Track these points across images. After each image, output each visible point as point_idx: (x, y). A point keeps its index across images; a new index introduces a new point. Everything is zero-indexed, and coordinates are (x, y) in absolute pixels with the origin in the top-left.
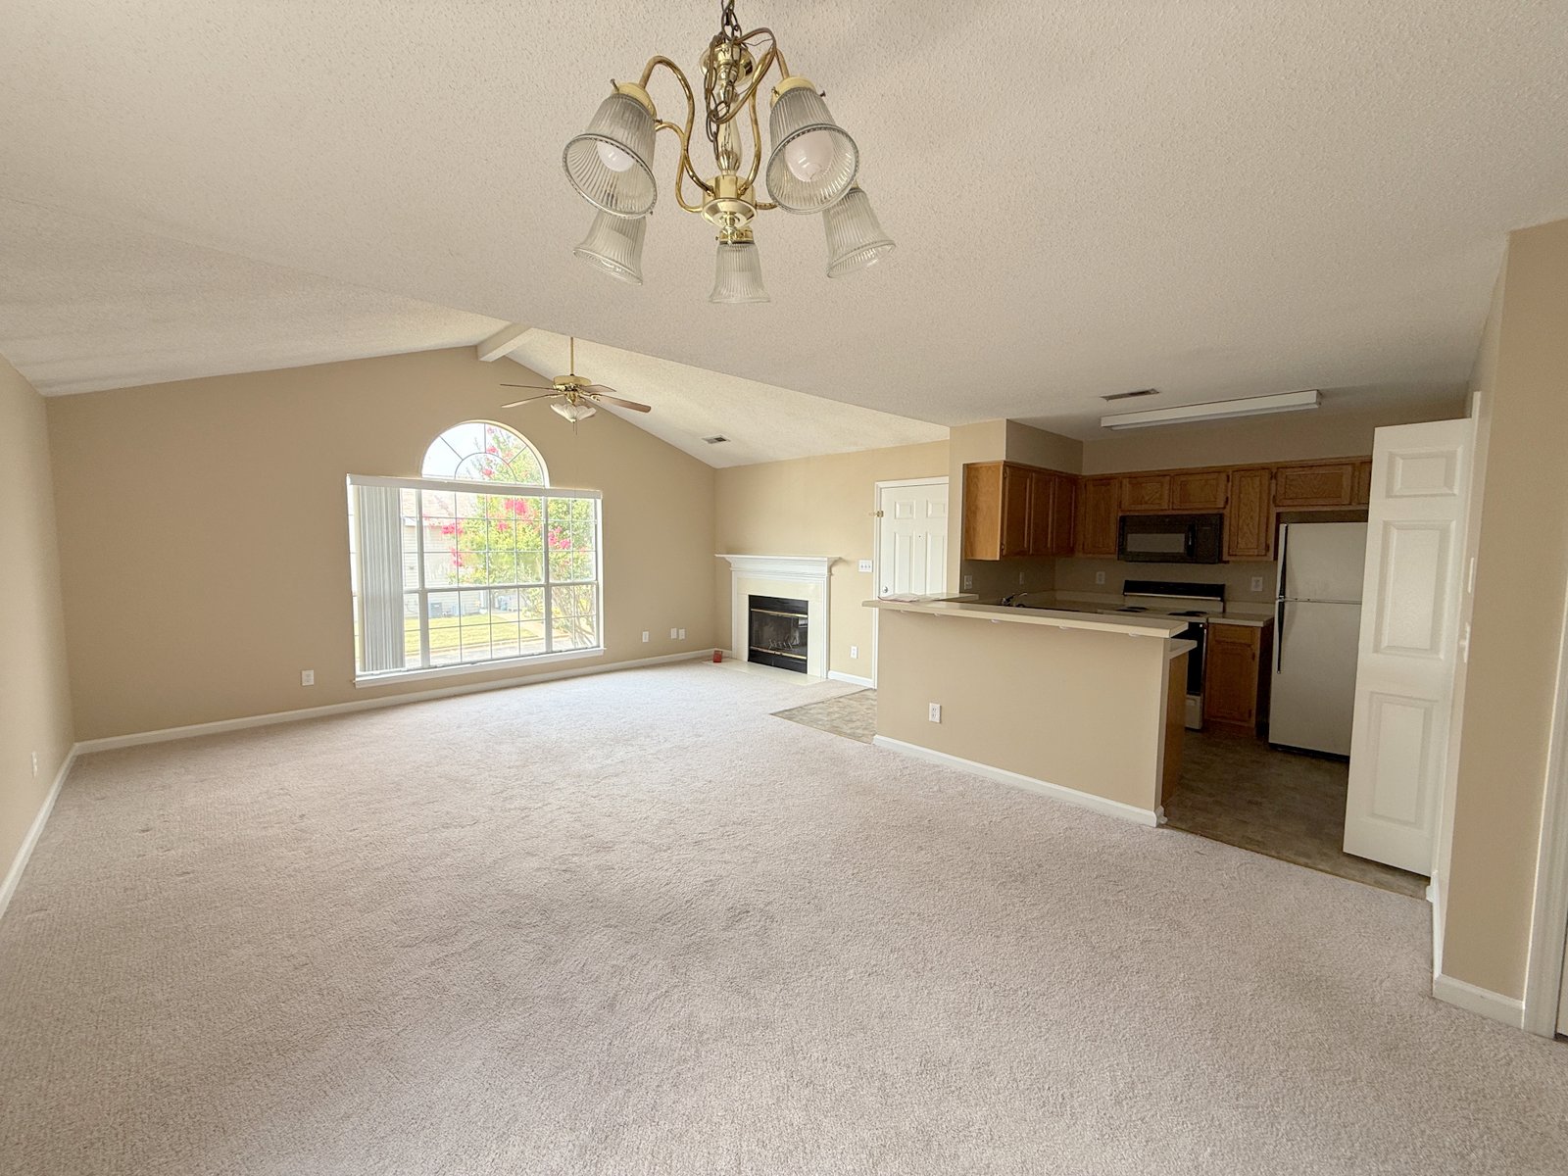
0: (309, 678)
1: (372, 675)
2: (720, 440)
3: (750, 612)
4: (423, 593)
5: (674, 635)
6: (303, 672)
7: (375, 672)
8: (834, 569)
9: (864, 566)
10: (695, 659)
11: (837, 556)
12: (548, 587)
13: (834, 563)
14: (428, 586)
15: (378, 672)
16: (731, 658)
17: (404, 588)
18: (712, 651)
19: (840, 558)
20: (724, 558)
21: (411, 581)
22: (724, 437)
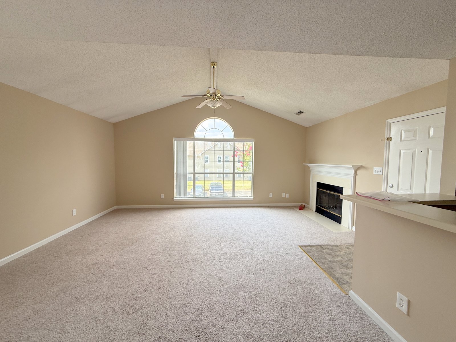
0: (162, 196)
1: (179, 198)
2: (301, 112)
3: (317, 190)
4: (194, 174)
5: (284, 195)
6: (161, 195)
7: (180, 197)
8: (358, 172)
9: (377, 170)
10: (292, 206)
11: (360, 164)
12: (234, 174)
13: (357, 169)
14: (196, 172)
15: (181, 197)
16: (308, 208)
17: (188, 172)
18: (300, 204)
19: (362, 166)
20: (307, 165)
21: (190, 169)
22: (302, 111)
